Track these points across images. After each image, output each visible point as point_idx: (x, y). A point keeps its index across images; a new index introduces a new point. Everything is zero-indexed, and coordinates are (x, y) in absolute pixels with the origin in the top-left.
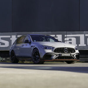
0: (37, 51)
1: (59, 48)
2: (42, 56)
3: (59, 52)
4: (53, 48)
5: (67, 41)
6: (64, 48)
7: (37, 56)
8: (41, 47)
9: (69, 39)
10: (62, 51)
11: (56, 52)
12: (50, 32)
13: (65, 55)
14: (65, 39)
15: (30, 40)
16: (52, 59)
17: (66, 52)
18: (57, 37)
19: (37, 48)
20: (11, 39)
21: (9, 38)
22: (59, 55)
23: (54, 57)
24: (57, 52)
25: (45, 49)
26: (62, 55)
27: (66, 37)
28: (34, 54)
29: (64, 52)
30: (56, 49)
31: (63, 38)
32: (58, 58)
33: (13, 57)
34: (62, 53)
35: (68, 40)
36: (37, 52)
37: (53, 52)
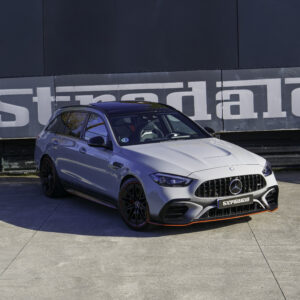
1: (212, 181)
2: (155, 209)
3: (213, 195)
4: (193, 181)
5: (223, 101)
6: (228, 179)
7: (137, 204)
8: (150, 175)
10: (222, 191)
11: (203, 196)
13: (232, 202)
14: (218, 96)
15: (109, 136)
16: (189, 219)
17: (236, 191)
18: (190, 90)
20: (35, 99)
21: (30, 97)
22: (214, 203)
23: (198, 212)
24: (208, 196)
26: (224, 204)
27: (222, 89)
28: (128, 196)
29: (229, 194)
30: (202, 185)
31: (211, 92)
33: (50, 177)
34: (223, 195)
35: (229, 98)
36: (138, 190)
37: (194, 197)
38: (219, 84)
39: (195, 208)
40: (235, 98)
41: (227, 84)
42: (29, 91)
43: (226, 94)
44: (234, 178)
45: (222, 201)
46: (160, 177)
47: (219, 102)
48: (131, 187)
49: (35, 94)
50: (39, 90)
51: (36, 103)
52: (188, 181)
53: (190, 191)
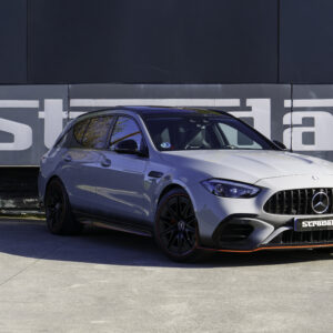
0: (183, 199)
1: (288, 192)
2: (206, 229)
3: (288, 212)
4: (262, 190)
5: (292, 126)
6: (310, 190)
7: (181, 225)
8: (201, 183)
9: (304, 119)
10: (303, 207)
11: (274, 212)
12: (219, 86)
13: (314, 223)
14: (287, 119)
16: (255, 243)
17: (320, 208)
18: (249, 109)
19: (183, 185)
20: (41, 115)
21: (34, 111)
22: (290, 223)
23: (267, 235)
24: (281, 213)
25: (223, 195)
26: (304, 224)
27: (292, 109)
28: (169, 215)
29: (310, 212)
30: (274, 196)
31: (278, 112)
32: (285, 237)
33: (57, 206)
34: (303, 213)
35: (300, 123)
36: (184, 205)
37: (262, 212)
38: (287, 103)
39: (264, 227)
40: (309, 122)
41: (298, 103)
42: (34, 104)
43: (297, 117)
44: (318, 190)
45: (301, 221)
46: (215, 184)
47: (287, 126)
48: (174, 201)
49: (42, 108)
50: (48, 102)
51: (43, 120)
52: (255, 190)
53: (258, 204)
